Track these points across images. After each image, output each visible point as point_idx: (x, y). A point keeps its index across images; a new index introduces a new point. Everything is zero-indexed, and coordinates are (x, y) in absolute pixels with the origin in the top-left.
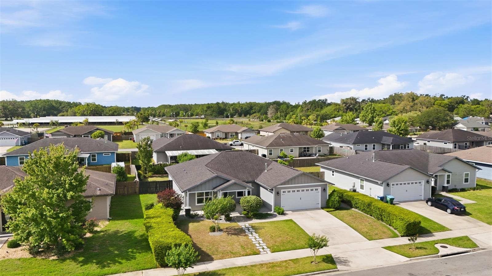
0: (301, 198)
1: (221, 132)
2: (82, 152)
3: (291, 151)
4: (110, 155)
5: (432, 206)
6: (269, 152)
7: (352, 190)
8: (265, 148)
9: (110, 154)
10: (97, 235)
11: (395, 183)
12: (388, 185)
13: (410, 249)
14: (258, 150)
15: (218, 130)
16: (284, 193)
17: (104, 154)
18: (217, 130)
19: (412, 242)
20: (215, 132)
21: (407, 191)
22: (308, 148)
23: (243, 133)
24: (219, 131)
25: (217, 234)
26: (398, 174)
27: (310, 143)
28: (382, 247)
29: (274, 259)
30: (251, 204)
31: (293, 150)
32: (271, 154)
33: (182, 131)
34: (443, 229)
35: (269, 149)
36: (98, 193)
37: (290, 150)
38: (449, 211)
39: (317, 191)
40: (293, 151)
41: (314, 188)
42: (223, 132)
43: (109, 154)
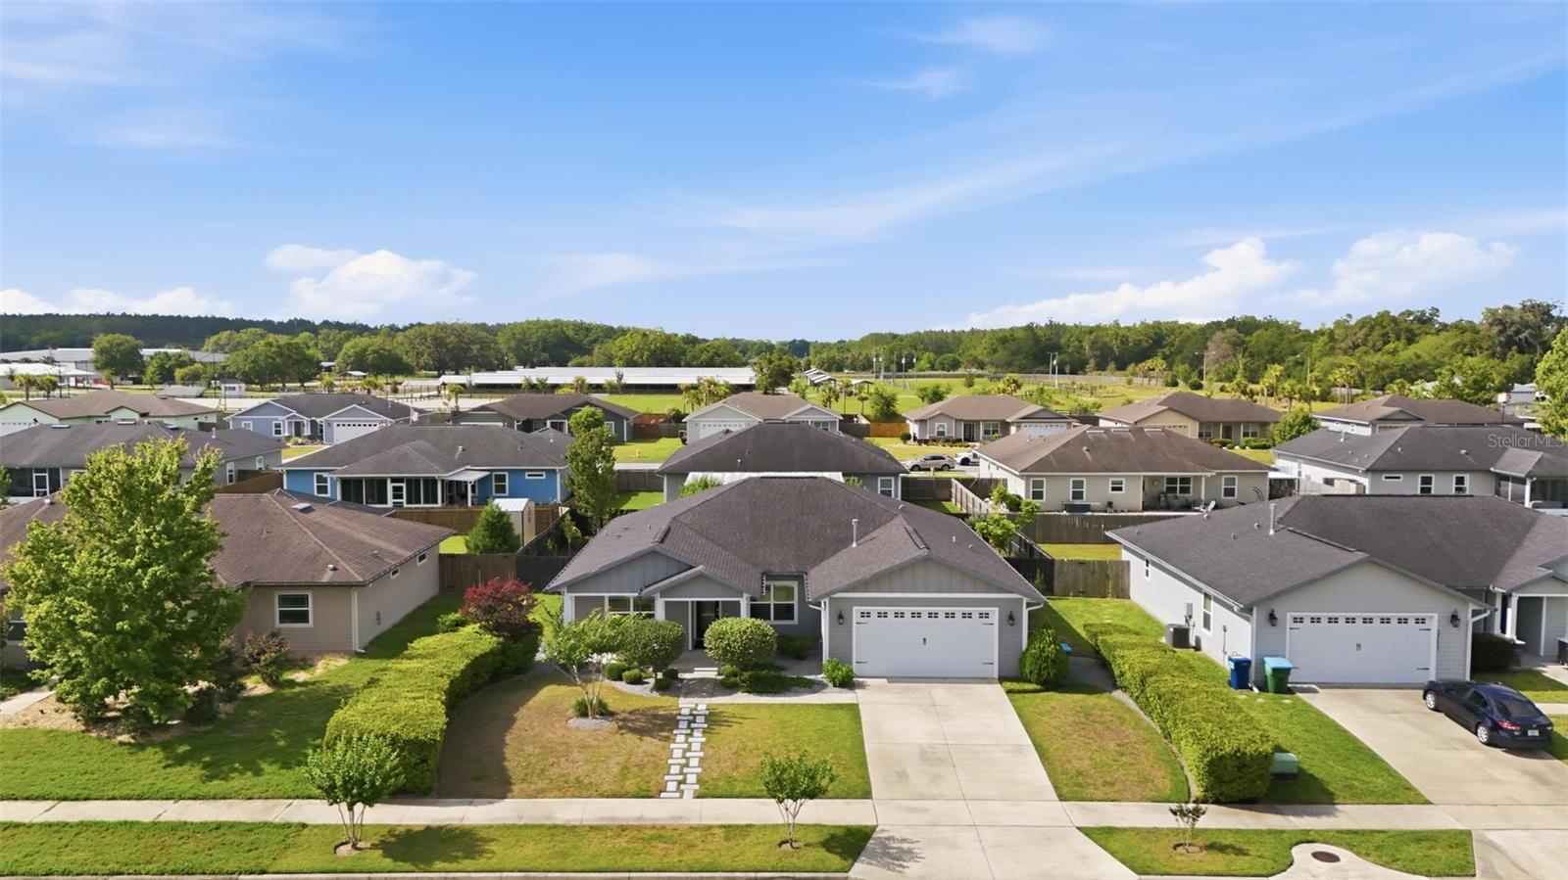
0: (925, 639)
1: (952, 418)
2: (469, 467)
3: (1114, 489)
4: (544, 477)
5: (1436, 709)
6: (1031, 490)
7: (1172, 630)
8: (1017, 473)
9: (544, 473)
10: (287, 692)
11: (1307, 615)
12: (1272, 618)
13: (1175, 847)
14: (1005, 481)
15: (941, 414)
16: (865, 619)
17: (527, 474)
18: (938, 412)
19: (1182, 823)
20: (930, 419)
21: (1359, 646)
22: (1185, 480)
23: (1023, 425)
24: (947, 416)
25: (589, 723)
26: (1313, 581)
27: (1189, 463)
28: (1079, 829)
29: (681, 818)
30: (729, 645)
31: (1123, 486)
32: (1038, 495)
33: (827, 414)
34: (1400, 792)
35: (1031, 479)
36: (326, 578)
37: (1111, 486)
38: (1482, 732)
39: (984, 620)
40: (1120, 489)
41: (975, 610)
42: (956, 420)
43: (542, 475)
